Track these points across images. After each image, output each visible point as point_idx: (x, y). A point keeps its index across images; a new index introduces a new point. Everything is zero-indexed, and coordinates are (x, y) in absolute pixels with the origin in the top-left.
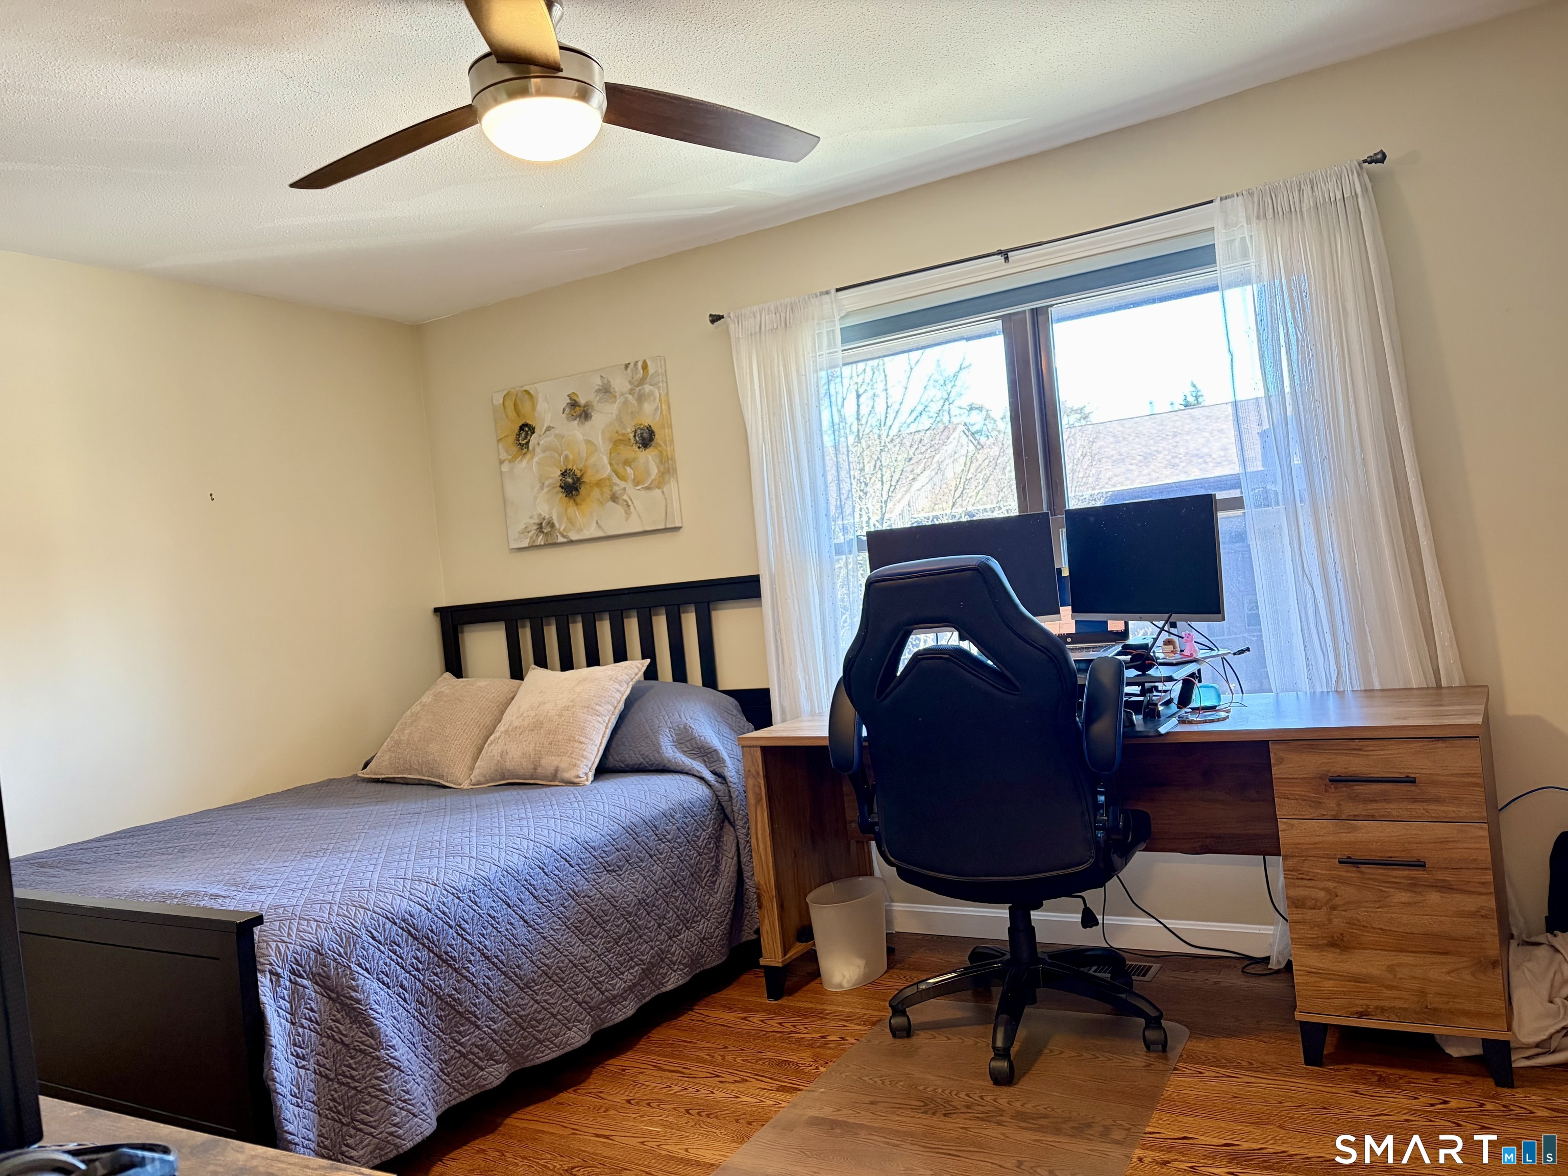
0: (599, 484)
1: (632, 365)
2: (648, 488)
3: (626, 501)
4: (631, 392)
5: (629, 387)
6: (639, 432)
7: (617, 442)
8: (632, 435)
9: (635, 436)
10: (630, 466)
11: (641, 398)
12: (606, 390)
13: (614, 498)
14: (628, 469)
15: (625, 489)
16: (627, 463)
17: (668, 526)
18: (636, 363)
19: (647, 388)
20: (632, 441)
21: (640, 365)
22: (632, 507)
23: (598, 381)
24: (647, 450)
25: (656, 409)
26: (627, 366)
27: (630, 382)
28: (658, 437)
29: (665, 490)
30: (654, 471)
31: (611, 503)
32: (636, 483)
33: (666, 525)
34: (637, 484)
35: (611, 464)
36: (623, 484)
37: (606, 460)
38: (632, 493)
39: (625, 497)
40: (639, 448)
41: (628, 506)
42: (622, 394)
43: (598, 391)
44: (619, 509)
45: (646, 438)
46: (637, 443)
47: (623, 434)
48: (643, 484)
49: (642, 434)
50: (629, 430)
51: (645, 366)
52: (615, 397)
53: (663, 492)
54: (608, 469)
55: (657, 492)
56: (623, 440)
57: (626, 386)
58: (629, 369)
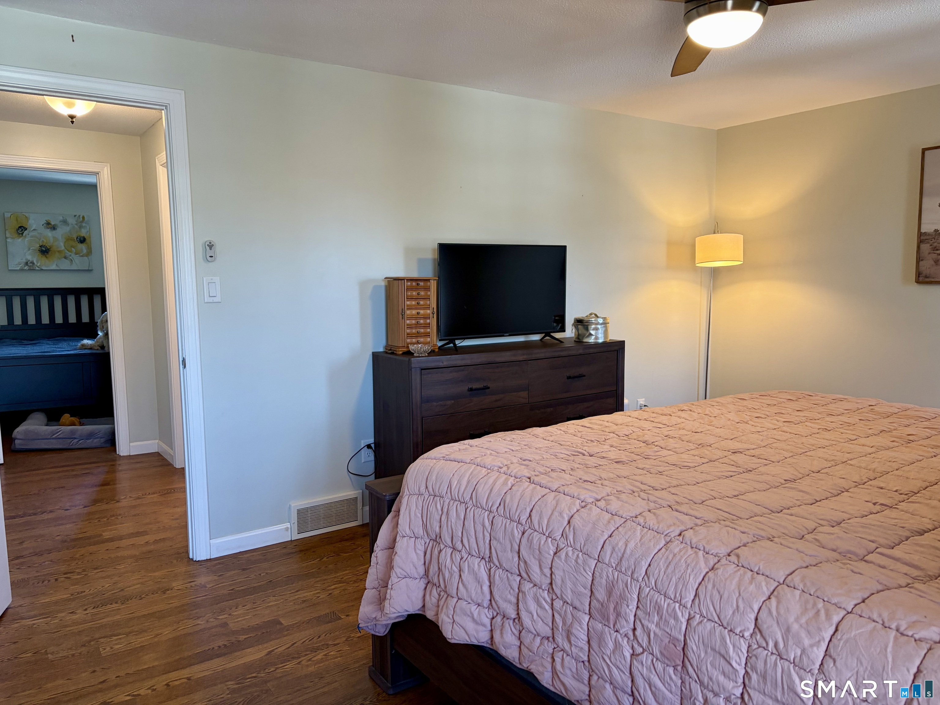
0: (60, 252)
2: (82, 256)
4: (76, 224)
5: (76, 223)
6: (79, 238)
7: (68, 239)
8: (75, 238)
11: (81, 227)
12: (65, 222)
13: (65, 258)
14: (73, 249)
15: (71, 255)
16: (72, 247)
18: (79, 216)
19: (84, 224)
20: (76, 240)
21: (81, 217)
22: (74, 262)
23: (61, 218)
24: (82, 244)
25: (88, 232)
26: (75, 216)
27: (76, 221)
28: (87, 241)
29: (89, 258)
30: (85, 251)
31: (63, 259)
32: (76, 254)
33: (89, 269)
34: (77, 254)
35: (64, 246)
36: (70, 254)
37: (62, 244)
38: (74, 257)
39: (71, 258)
40: (79, 243)
41: (72, 261)
42: (72, 224)
43: (60, 221)
44: (68, 262)
45: (82, 240)
46: (78, 241)
47: (72, 237)
48: (80, 254)
50: (75, 237)
51: (83, 217)
52: (69, 225)
53: (88, 258)
54: (63, 248)
55: (86, 258)
56: (72, 239)
57: (75, 222)
58: (76, 217)
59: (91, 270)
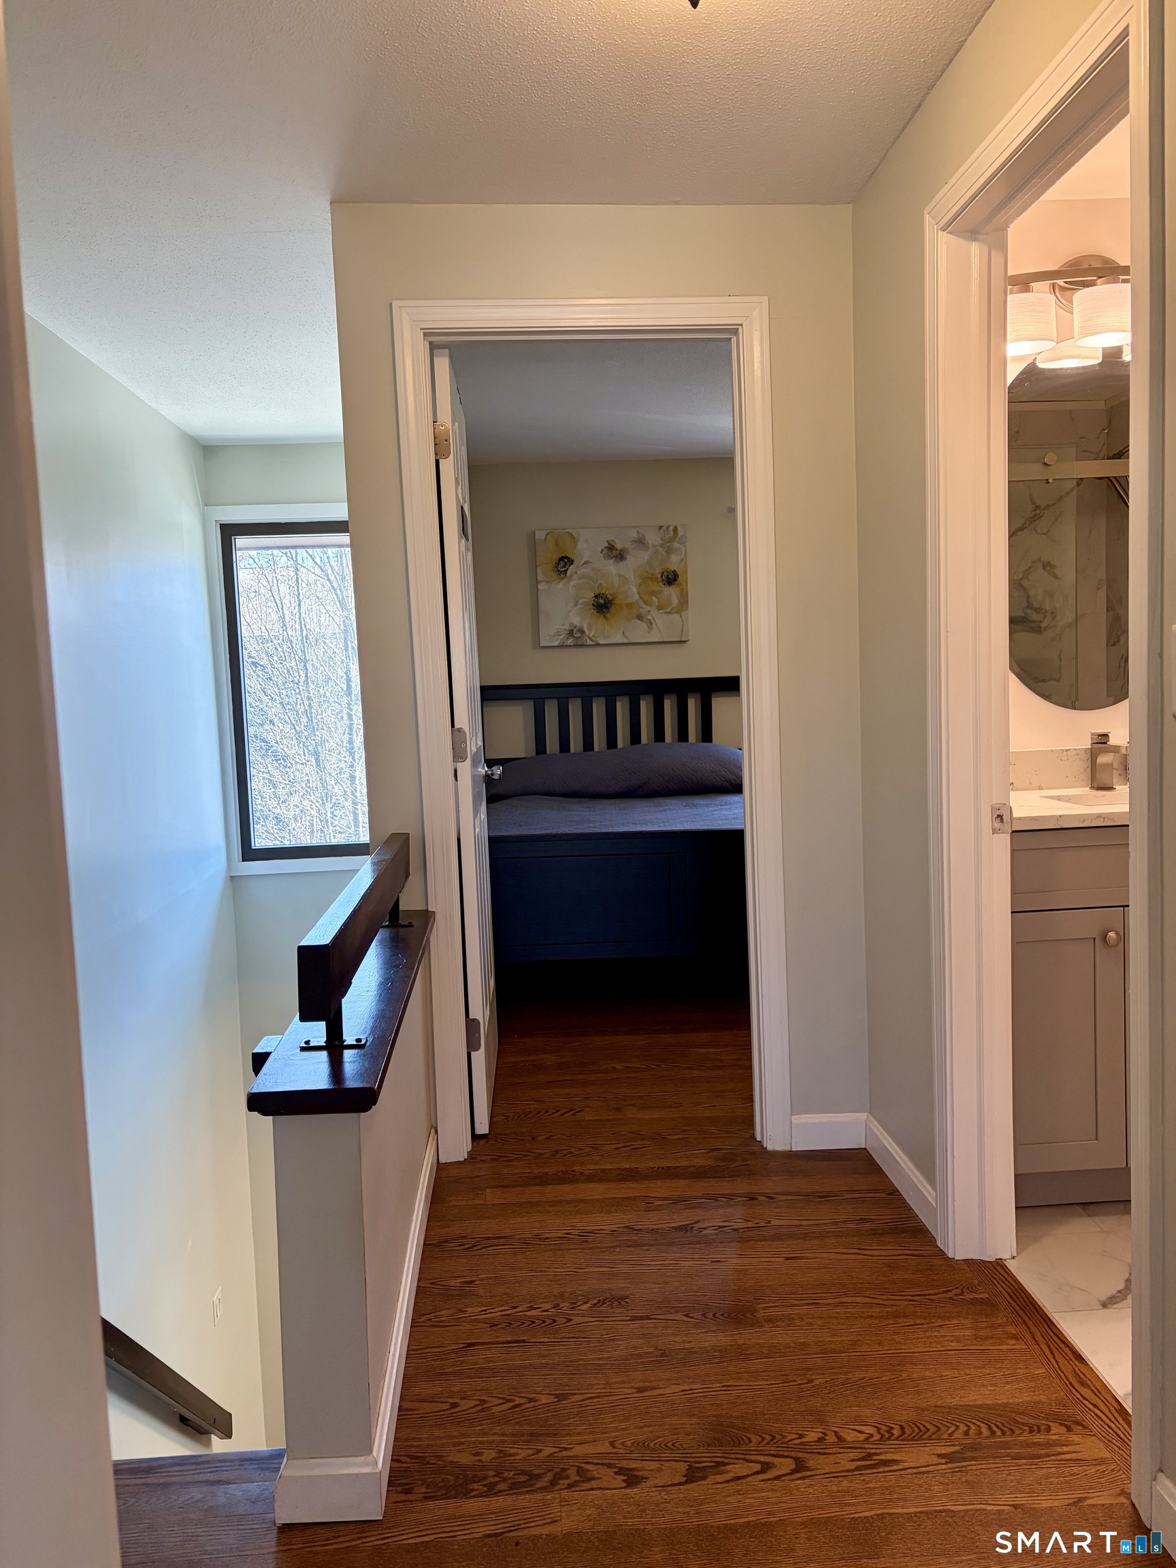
0: (629, 605)
1: (665, 528)
2: (669, 613)
3: (650, 620)
4: (661, 546)
5: (661, 542)
6: (665, 574)
7: (646, 578)
8: (659, 576)
9: (662, 576)
10: (656, 596)
11: (669, 551)
12: (641, 542)
13: (640, 617)
14: (654, 598)
15: (649, 611)
16: (653, 593)
17: (683, 640)
18: (668, 527)
19: (676, 545)
20: (659, 579)
21: (671, 528)
22: (654, 625)
23: (635, 535)
24: (671, 587)
25: (682, 560)
26: (660, 527)
27: (662, 539)
28: (680, 579)
29: (683, 615)
30: (675, 602)
31: (636, 620)
32: (659, 608)
33: (681, 638)
34: (661, 609)
35: (639, 594)
36: (648, 608)
37: (634, 589)
38: (655, 614)
39: (649, 617)
40: (664, 584)
41: (651, 623)
42: (654, 546)
43: (633, 541)
44: (643, 625)
45: (671, 579)
46: (663, 580)
47: (652, 574)
48: (665, 609)
49: (668, 576)
50: (658, 572)
51: (675, 529)
52: (649, 548)
53: (681, 617)
54: (637, 597)
55: (676, 616)
56: (652, 578)
57: (658, 541)
58: (662, 531)
59: (686, 641)
